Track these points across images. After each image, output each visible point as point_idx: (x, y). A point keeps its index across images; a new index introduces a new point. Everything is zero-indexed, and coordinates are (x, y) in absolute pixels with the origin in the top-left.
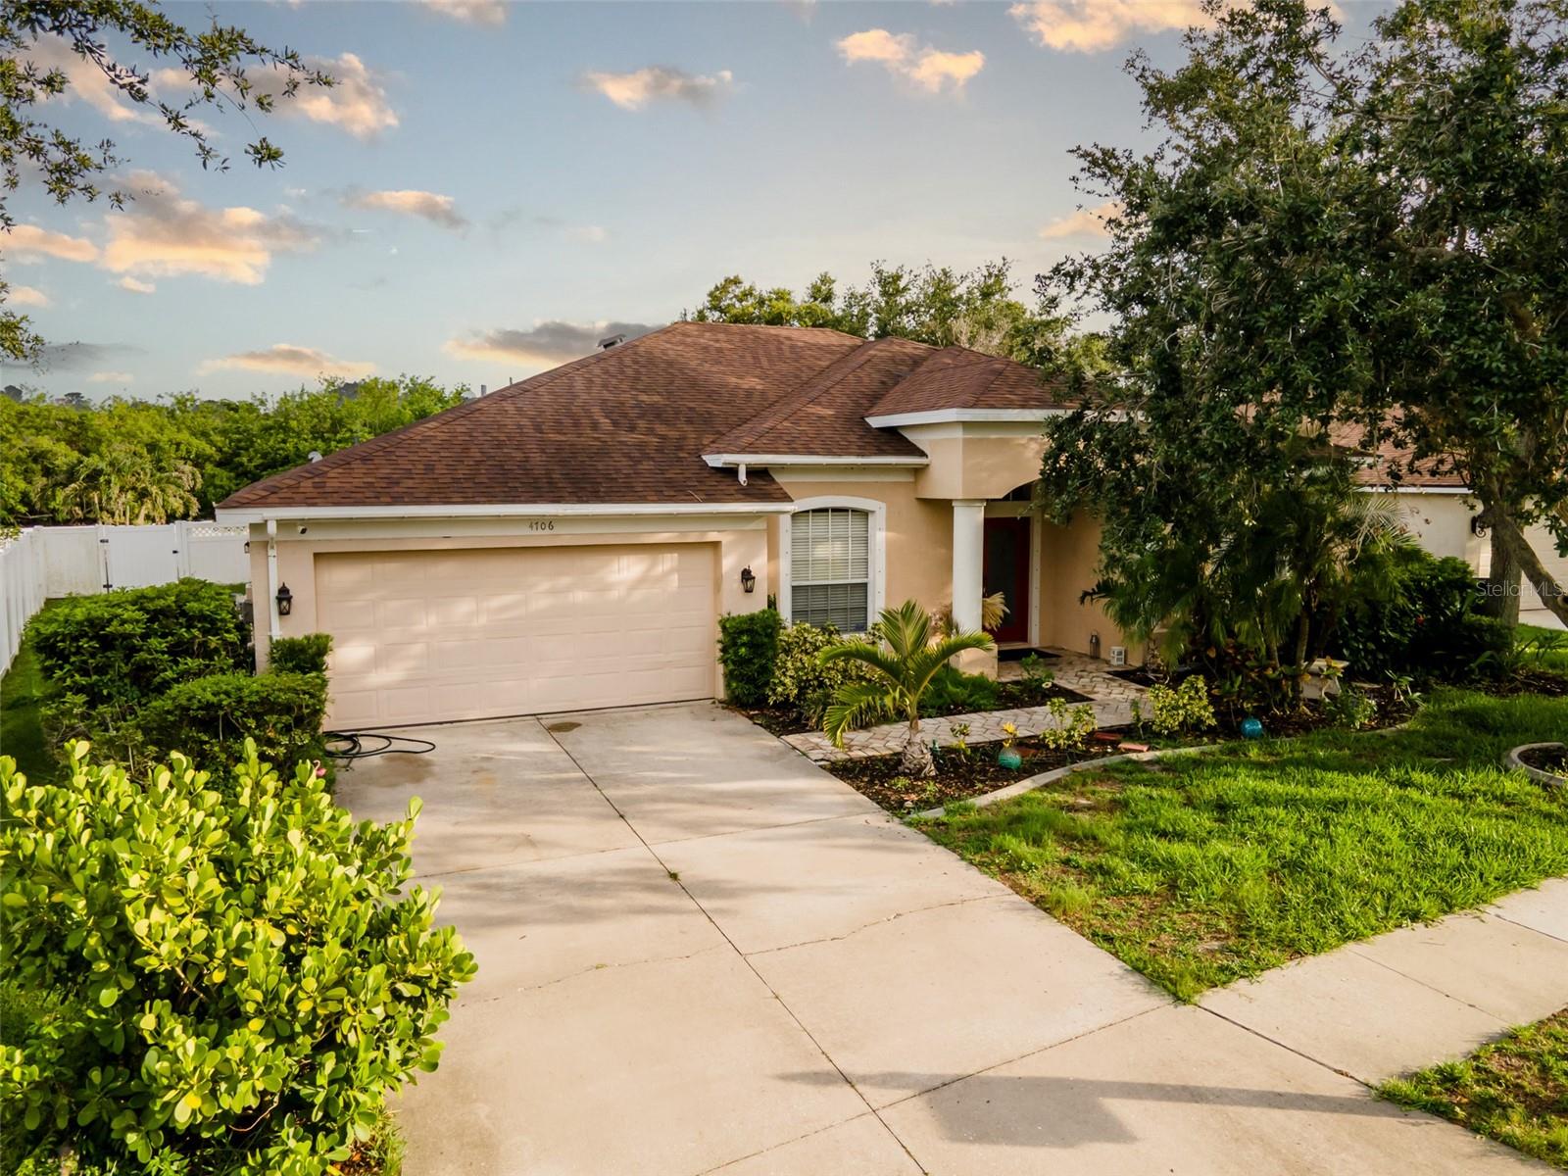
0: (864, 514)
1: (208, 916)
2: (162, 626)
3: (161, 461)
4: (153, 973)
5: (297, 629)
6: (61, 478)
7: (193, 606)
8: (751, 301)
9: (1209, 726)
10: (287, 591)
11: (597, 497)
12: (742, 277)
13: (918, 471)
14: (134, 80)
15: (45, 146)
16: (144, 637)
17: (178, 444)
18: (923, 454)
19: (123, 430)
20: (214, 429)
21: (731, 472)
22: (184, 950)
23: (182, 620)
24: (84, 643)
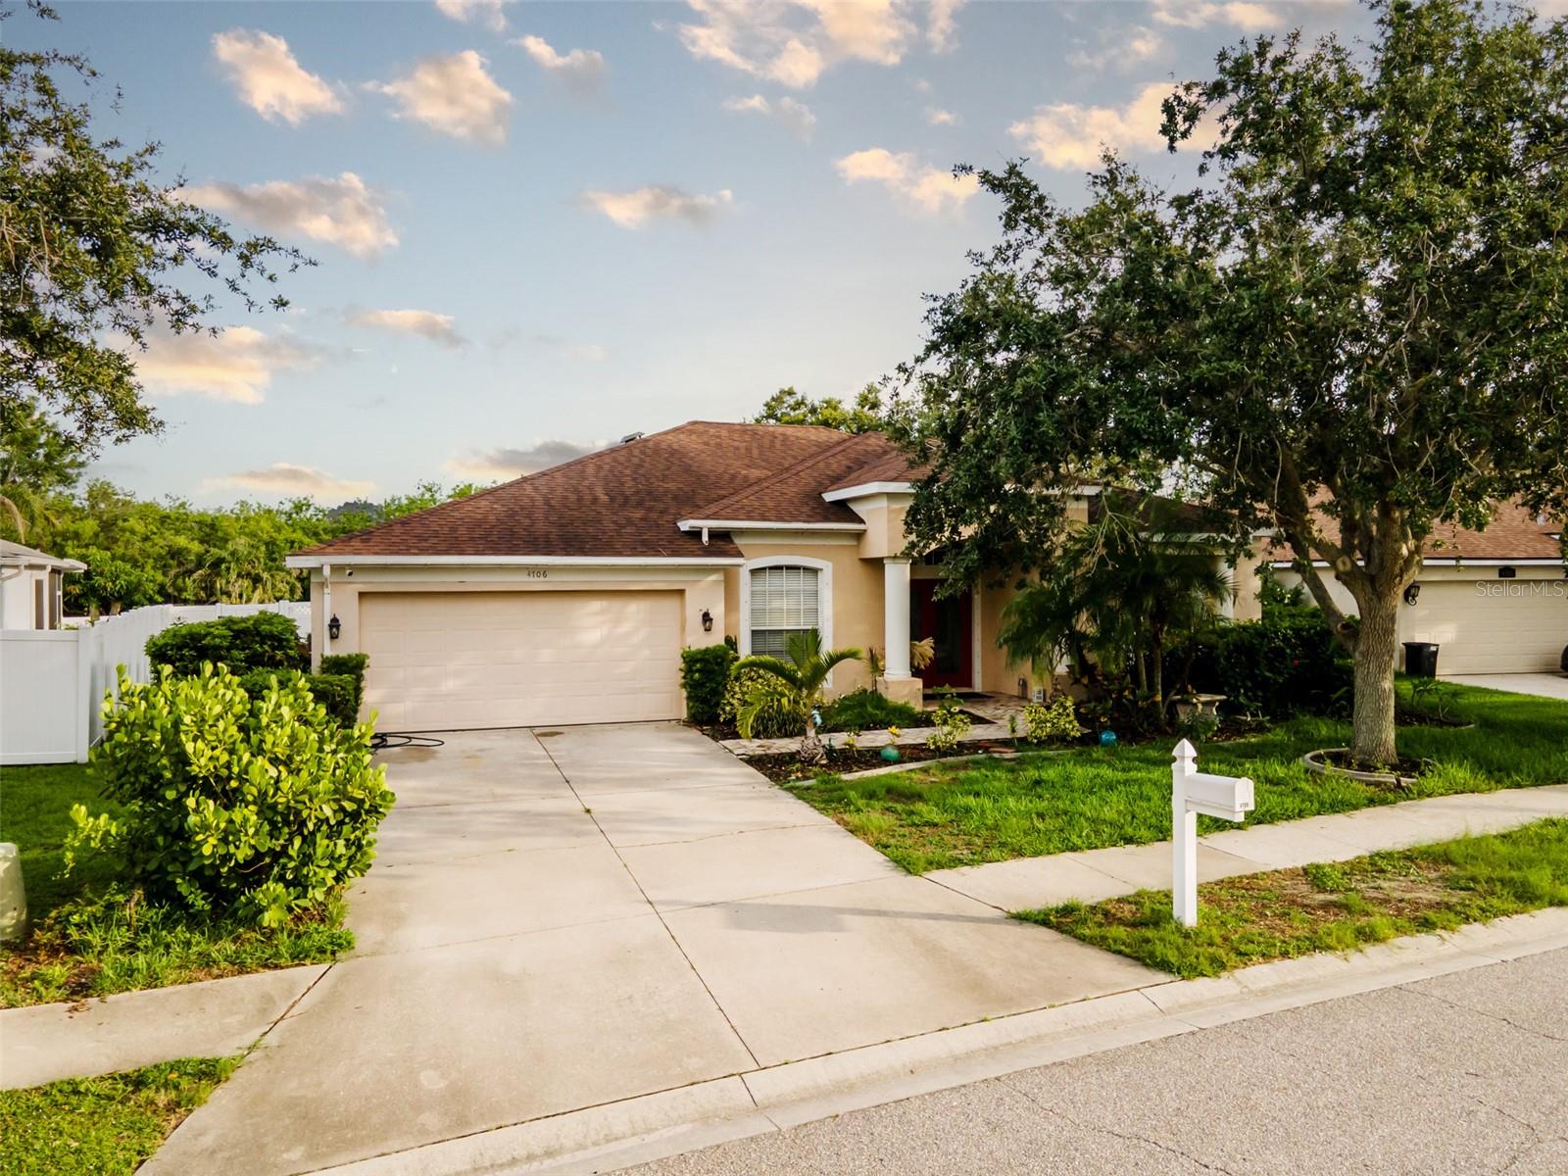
0: (814, 571)
1: (232, 752)
2: (243, 642)
3: (273, 553)
4: (196, 776)
5: (344, 649)
6: (190, 566)
7: (265, 628)
8: (803, 410)
9: (1074, 737)
10: (337, 621)
11: (582, 551)
12: (795, 390)
13: (859, 536)
14: (211, 266)
15: (170, 299)
16: (229, 649)
17: (293, 542)
18: (862, 521)
19: (247, 530)
20: (324, 530)
21: (696, 534)
22: (215, 767)
23: (257, 639)
24: (185, 652)
